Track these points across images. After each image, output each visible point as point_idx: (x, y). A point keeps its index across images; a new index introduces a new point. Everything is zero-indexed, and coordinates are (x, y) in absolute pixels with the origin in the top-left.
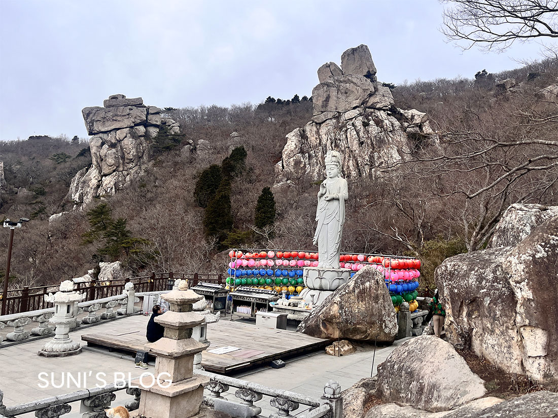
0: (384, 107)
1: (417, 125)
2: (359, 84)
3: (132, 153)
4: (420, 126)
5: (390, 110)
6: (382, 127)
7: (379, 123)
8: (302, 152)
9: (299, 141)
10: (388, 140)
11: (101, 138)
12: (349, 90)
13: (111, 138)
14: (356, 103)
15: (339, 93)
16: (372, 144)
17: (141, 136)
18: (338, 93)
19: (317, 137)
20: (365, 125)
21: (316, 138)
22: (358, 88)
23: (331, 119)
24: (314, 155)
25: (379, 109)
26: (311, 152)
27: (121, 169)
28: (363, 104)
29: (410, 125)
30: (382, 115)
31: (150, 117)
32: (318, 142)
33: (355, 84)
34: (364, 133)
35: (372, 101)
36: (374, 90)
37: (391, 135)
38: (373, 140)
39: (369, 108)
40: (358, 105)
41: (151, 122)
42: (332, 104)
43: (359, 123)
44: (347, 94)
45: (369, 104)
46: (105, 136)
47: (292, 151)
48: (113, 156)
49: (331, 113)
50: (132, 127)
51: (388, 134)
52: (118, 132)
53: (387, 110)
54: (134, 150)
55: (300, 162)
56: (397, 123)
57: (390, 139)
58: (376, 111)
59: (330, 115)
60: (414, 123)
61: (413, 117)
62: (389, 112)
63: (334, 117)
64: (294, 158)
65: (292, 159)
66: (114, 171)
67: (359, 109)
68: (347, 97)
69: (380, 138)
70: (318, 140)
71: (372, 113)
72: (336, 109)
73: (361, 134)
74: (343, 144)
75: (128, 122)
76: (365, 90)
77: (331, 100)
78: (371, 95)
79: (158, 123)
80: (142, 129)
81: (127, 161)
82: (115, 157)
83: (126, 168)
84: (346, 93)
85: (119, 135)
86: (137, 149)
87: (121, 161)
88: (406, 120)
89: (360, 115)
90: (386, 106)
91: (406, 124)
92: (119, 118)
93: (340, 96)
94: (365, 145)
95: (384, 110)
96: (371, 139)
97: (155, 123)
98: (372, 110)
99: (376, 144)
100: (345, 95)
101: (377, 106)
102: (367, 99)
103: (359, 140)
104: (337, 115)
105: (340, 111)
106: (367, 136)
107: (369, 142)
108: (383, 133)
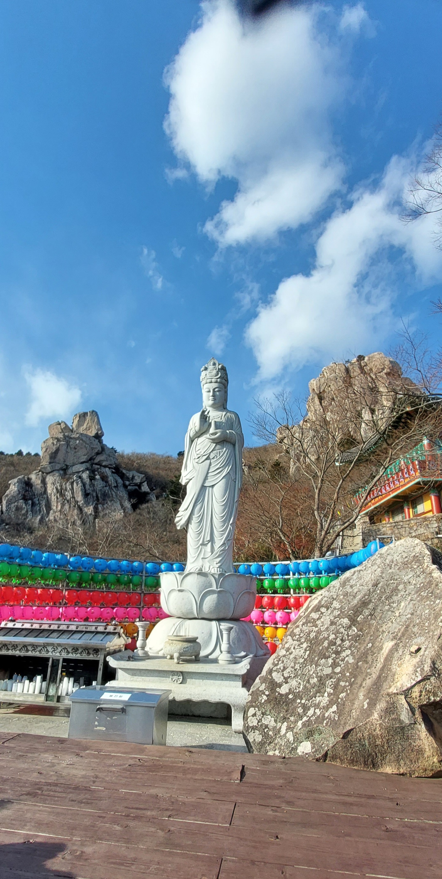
0: (109, 465)
1: (136, 485)
2: (88, 442)
4: (140, 485)
5: (114, 468)
6: (107, 482)
7: (104, 478)
8: (25, 499)
9: (23, 488)
10: (112, 495)
12: (79, 446)
14: (84, 459)
15: (69, 447)
16: (97, 496)
18: (67, 447)
19: (42, 485)
20: (92, 478)
21: (41, 487)
22: (86, 446)
23: (58, 470)
24: (38, 502)
25: (105, 466)
26: (35, 500)
28: (90, 459)
29: (131, 484)
30: (108, 472)
34: (90, 486)
35: (98, 459)
36: (101, 450)
37: (114, 490)
38: (98, 493)
39: (96, 464)
40: (86, 460)
42: (60, 456)
43: (85, 475)
44: (77, 450)
45: (96, 461)
47: (15, 497)
49: (59, 465)
51: (112, 489)
53: (112, 468)
55: (22, 509)
56: (120, 480)
57: (114, 494)
58: (102, 468)
59: (58, 467)
60: (134, 482)
61: (133, 477)
62: (113, 470)
63: (62, 469)
64: (16, 504)
65: (13, 505)
67: (87, 464)
68: (75, 452)
69: (105, 492)
70: (44, 489)
71: (98, 469)
72: (64, 462)
73: (87, 487)
74: (68, 495)
76: (93, 449)
77: (60, 452)
78: (98, 454)
84: (75, 449)
88: (128, 479)
89: (87, 469)
91: (127, 483)
93: (69, 450)
94: (90, 497)
95: (110, 468)
96: (96, 492)
98: (99, 467)
99: (101, 497)
100: (74, 450)
101: (104, 464)
102: (95, 457)
103: (85, 491)
104: (65, 467)
105: (68, 464)
106: (92, 488)
107: (94, 494)
108: (107, 488)
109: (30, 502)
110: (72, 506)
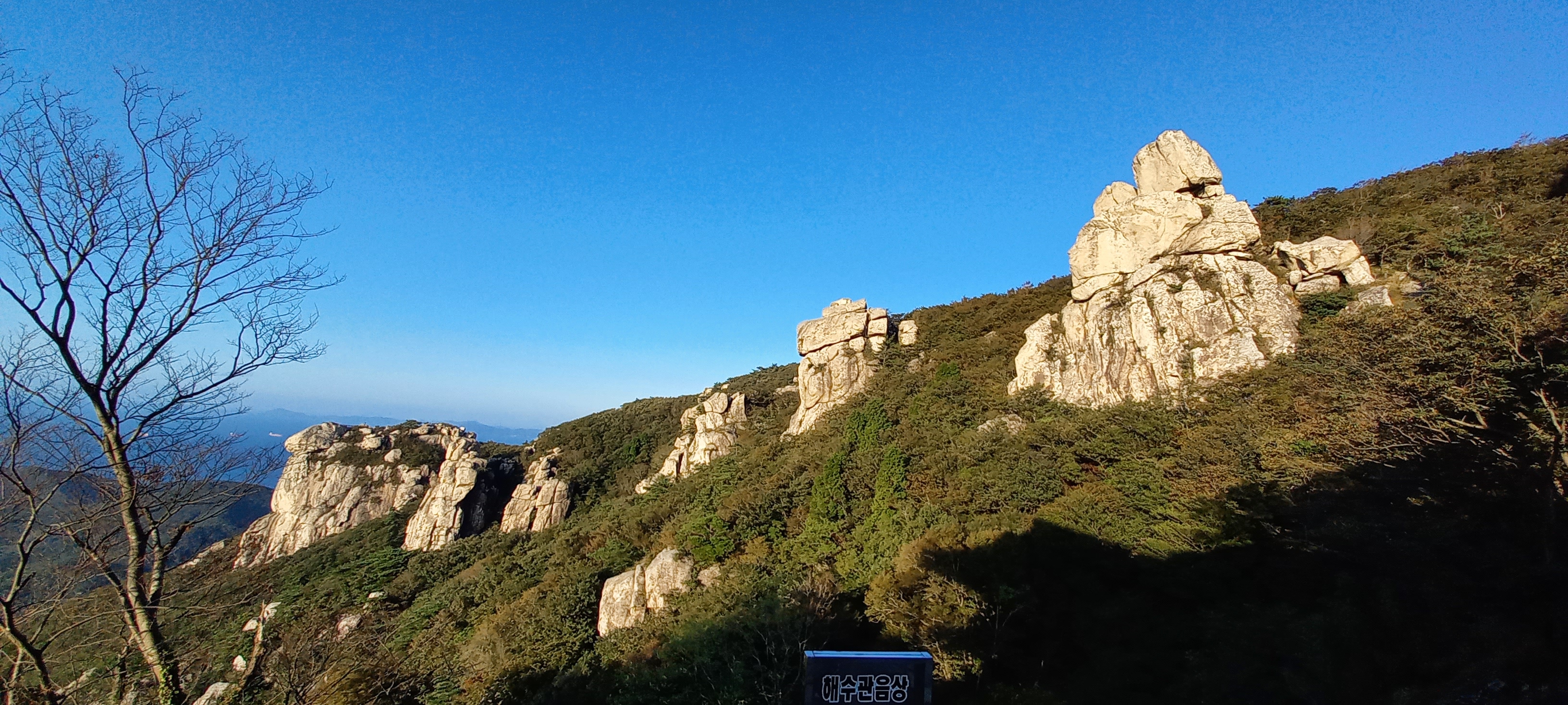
0: (1225, 245)
1: (1328, 272)
2: (1160, 210)
3: (841, 376)
4: (1339, 272)
5: (1246, 249)
6: (1216, 289)
7: (1205, 282)
8: (1050, 358)
9: (1049, 337)
10: (1232, 317)
11: (808, 358)
12: (1140, 226)
13: (820, 358)
14: (1157, 250)
15: (1119, 236)
17: (858, 352)
18: (1115, 236)
19: (1080, 326)
20: (1175, 290)
21: (1078, 330)
22: (1157, 218)
23: (1106, 289)
24: (1073, 361)
25: (1212, 252)
26: (1068, 357)
27: (825, 400)
28: (1173, 247)
29: (1308, 274)
30: (1220, 263)
31: (871, 323)
32: (1082, 335)
33: (1150, 211)
34: (1169, 309)
35: (1193, 238)
36: (1201, 215)
37: (1241, 305)
38: (1192, 321)
39: (1187, 253)
40: (1160, 253)
41: (872, 331)
43: (1157, 289)
44: (1136, 236)
45: (1186, 246)
46: (814, 358)
47: (1033, 358)
48: (817, 382)
49: (1106, 278)
50: (848, 340)
51: (1234, 303)
52: (829, 349)
53: (1236, 250)
54: (845, 372)
56: (1263, 276)
57: (1238, 315)
58: (1204, 257)
59: (1104, 282)
60: (1320, 268)
61: (1317, 254)
62: (1241, 254)
63: (1114, 284)
64: (1035, 370)
65: (1031, 373)
66: (817, 403)
67: (1164, 259)
68: (1136, 240)
69: (1211, 315)
70: (1082, 332)
71: (1193, 262)
72: (1116, 268)
73: (1162, 311)
74: (1121, 337)
75: (841, 334)
77: (1101, 252)
78: (1192, 226)
79: (882, 332)
80: (858, 343)
81: (834, 387)
82: (820, 384)
83: (832, 398)
84: (1134, 233)
85: (830, 352)
87: (827, 389)
88: (1299, 263)
90: (1231, 243)
91: (1294, 274)
92: (831, 331)
93: (1118, 241)
94: (1171, 335)
95: (1226, 252)
96: (1187, 320)
97: (877, 332)
98: (1195, 257)
99: (1200, 329)
100: (1132, 238)
101: (1206, 248)
102: (1183, 237)
103: (1158, 324)
104: (1121, 279)
105: (1125, 271)
106: (1176, 314)
107: (1182, 325)
108: (1218, 304)
109: (1058, 362)
110: (1127, 361)
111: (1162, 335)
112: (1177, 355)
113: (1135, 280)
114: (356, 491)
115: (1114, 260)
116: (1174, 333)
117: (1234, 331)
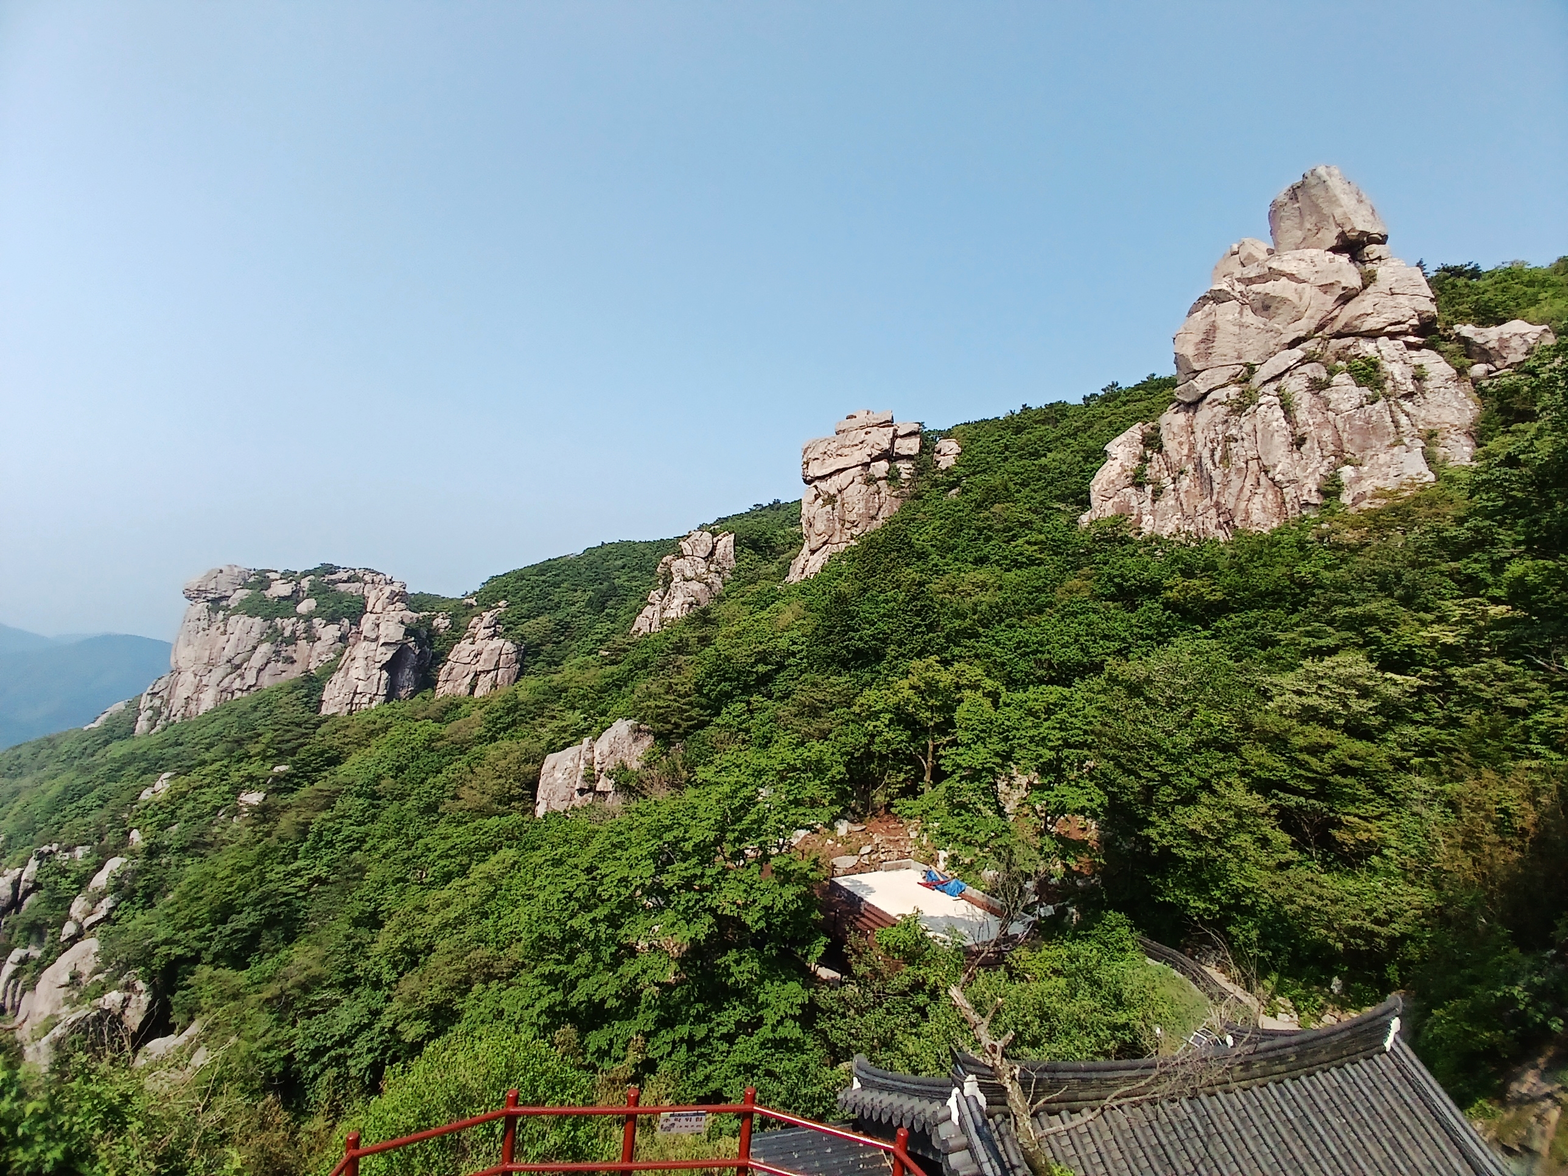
0: (1391, 325)
2: (1306, 275)
3: (856, 509)
5: (1418, 331)
6: (1377, 386)
9: (1136, 455)
10: (1396, 424)
11: (816, 487)
12: (1276, 298)
13: (830, 486)
14: (1297, 330)
15: (1246, 312)
16: (1337, 441)
17: (880, 479)
18: (1241, 313)
19: (1183, 439)
20: (1319, 386)
21: (1181, 443)
22: (1302, 286)
23: (1223, 386)
25: (1374, 334)
27: (836, 539)
28: (1319, 328)
30: (1384, 349)
31: (898, 441)
32: (1185, 451)
33: (1291, 277)
34: (1311, 411)
35: (1349, 313)
36: (1359, 283)
37: (1409, 408)
38: (1341, 430)
39: (1339, 335)
40: (1303, 334)
41: (899, 451)
42: (1224, 345)
43: (1295, 385)
44: (1271, 311)
45: (1338, 326)
46: (822, 485)
47: (1113, 482)
48: (826, 517)
49: (1225, 371)
50: (866, 465)
51: (1397, 404)
52: (842, 475)
53: (1405, 333)
54: (862, 504)
56: (1440, 368)
57: (1405, 421)
58: (1362, 342)
59: (1222, 377)
60: (1510, 361)
62: (1412, 339)
63: (1235, 380)
65: (1110, 502)
66: (825, 543)
67: (1306, 344)
68: (1270, 318)
69: (1367, 420)
70: (1186, 446)
71: (1346, 349)
72: (1239, 358)
73: (1301, 416)
74: (1242, 450)
75: (858, 455)
76: (1325, 288)
77: (1219, 335)
78: (1347, 298)
79: (912, 453)
80: (881, 468)
82: (828, 520)
83: (845, 537)
84: (1266, 308)
85: (843, 479)
86: (867, 502)
87: (838, 526)
88: (1483, 355)
89: (1306, 360)
90: (1399, 323)
92: (846, 451)
93: (1248, 318)
94: (1312, 449)
95: (1392, 336)
96: (1335, 427)
97: (906, 452)
98: (1349, 341)
99: (1351, 441)
100: (1264, 313)
101: (1365, 327)
102: (1336, 313)
103: (1294, 432)
104: (1245, 371)
105: (1252, 361)
106: (1319, 418)
107: (1327, 434)
108: (1378, 405)
109: (1150, 488)
110: (1248, 484)
111: (1298, 449)
112: (1318, 476)
113: (1264, 372)
114: (265, 648)
115: (1237, 346)
116: (1316, 445)
117: (1399, 442)
